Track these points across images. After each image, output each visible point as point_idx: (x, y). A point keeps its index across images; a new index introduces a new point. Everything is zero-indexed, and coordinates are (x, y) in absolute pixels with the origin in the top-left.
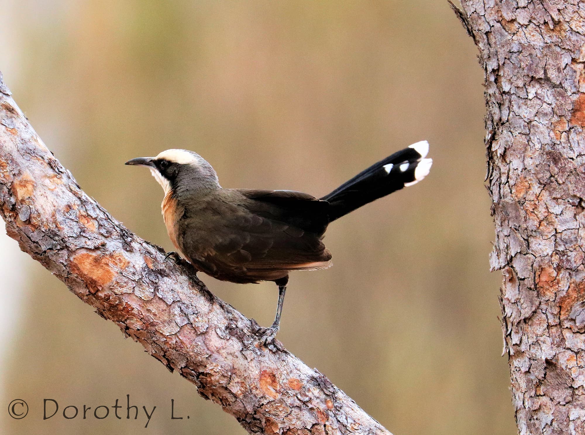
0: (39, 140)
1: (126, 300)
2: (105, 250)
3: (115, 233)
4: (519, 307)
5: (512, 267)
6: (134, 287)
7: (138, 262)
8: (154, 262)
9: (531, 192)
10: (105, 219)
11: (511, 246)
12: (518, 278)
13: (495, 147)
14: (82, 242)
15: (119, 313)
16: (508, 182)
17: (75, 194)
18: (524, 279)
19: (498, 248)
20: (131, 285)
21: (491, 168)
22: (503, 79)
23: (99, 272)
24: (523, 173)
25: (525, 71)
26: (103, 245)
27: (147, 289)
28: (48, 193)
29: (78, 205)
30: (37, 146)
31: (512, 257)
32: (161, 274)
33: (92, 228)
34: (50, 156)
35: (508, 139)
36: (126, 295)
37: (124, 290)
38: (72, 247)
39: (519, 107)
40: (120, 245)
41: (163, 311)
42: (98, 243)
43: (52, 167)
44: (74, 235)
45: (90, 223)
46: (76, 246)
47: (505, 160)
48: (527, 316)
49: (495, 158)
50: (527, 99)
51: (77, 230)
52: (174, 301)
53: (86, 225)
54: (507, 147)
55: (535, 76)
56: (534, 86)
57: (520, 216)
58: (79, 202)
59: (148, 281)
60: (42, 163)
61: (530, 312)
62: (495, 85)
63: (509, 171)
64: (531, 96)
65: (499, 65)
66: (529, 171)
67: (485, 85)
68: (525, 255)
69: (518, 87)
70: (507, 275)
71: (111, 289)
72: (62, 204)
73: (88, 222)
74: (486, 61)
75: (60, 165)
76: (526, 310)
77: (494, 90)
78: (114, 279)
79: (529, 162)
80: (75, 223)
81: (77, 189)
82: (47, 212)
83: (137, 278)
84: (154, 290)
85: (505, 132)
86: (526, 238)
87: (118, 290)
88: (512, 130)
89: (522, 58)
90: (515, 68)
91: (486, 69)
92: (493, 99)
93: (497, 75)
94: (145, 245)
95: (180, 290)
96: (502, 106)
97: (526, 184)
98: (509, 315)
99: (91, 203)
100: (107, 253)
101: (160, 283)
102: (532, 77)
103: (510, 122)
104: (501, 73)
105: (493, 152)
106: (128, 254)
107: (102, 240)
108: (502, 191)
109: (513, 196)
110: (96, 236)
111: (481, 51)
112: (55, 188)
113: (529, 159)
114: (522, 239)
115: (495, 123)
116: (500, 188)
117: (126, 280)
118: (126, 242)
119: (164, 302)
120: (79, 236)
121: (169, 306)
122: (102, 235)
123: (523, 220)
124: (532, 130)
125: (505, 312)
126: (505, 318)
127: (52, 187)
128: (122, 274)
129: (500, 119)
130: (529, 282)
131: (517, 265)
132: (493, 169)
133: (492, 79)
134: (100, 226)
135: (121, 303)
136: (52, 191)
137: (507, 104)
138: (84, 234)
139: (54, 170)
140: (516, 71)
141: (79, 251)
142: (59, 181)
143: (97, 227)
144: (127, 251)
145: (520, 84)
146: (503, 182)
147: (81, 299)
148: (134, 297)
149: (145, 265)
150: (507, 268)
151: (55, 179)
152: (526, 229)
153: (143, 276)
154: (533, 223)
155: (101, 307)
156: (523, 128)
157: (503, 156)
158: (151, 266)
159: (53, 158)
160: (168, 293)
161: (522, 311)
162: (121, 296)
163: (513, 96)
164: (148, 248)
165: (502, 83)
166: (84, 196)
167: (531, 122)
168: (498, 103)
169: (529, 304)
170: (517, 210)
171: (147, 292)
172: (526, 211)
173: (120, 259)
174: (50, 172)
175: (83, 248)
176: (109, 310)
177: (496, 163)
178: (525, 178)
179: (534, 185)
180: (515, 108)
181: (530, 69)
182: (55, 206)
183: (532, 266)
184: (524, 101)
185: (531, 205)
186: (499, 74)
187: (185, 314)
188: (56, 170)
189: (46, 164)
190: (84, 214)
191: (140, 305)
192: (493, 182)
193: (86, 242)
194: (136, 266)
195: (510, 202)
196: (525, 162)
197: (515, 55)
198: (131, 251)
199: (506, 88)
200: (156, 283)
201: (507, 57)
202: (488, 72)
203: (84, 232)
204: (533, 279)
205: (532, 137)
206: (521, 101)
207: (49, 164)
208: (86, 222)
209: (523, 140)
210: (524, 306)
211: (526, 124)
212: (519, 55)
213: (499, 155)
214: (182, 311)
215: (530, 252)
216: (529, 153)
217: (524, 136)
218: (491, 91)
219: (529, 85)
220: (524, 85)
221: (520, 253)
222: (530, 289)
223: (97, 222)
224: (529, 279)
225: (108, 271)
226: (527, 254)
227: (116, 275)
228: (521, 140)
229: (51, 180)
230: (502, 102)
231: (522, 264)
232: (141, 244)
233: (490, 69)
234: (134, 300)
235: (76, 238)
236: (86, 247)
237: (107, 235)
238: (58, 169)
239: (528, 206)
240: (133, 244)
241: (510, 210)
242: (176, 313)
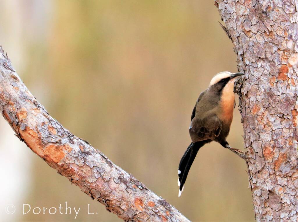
0: (29, 92)
1: (71, 166)
2: (61, 143)
3: (65, 135)
4: (256, 166)
5: (252, 147)
6: (75, 160)
7: (76, 149)
8: (84, 148)
9: (260, 111)
10: (61, 129)
11: (251, 137)
12: (255, 152)
13: (242, 91)
14: (50, 139)
15: (68, 172)
16: (249, 107)
17: (46, 117)
18: (257, 153)
19: (245, 138)
20: (73, 159)
21: (241, 101)
22: (246, 59)
23: (58, 153)
24: (256, 102)
25: (256, 55)
26: (60, 141)
27: (81, 161)
28: (34, 117)
29: (48, 122)
30: (28, 95)
31: (252, 142)
32: (87, 154)
33: (54, 133)
34: (34, 99)
35: (249, 87)
36: (71, 164)
37: (70, 162)
39: (254, 72)
40: (68, 141)
41: (89, 171)
42: (58, 140)
43: (35, 105)
44: (46, 136)
45: (54, 131)
46: (47, 141)
47: (247, 97)
48: (259, 170)
49: (243, 96)
50: (257, 68)
51: (47, 134)
52: (94, 166)
53: (52, 132)
54: (248, 91)
55: (260, 57)
56: (260, 62)
57: (255, 123)
58: (48, 121)
59: (81, 157)
60: (30, 103)
61: (261, 168)
62: (242, 61)
63: (250, 102)
64: (259, 66)
65: (244, 52)
66: (259, 102)
67: (237, 62)
68: (258, 141)
69: (253, 62)
70: (250, 151)
71: (64, 161)
72: (40, 122)
73: (53, 130)
74: (237, 50)
75: (39, 103)
76: (259, 167)
77: (242, 64)
78: (65, 157)
79: (259, 97)
80: (46, 131)
81: (47, 115)
82: (34, 126)
83: (76, 156)
84: (84, 161)
85: (247, 83)
86: (258, 133)
87: (67, 162)
88: (250, 83)
89: (255, 48)
90: (251, 54)
91: (238, 54)
92: (241, 68)
93: (243, 57)
94: (79, 140)
95: (96, 161)
96: (245, 72)
97: (258, 108)
98: (251, 169)
99: (54, 121)
100: (62, 144)
101: (87, 158)
102: (259, 57)
103: (249, 79)
104: (245, 56)
105: (242, 93)
106: (71, 145)
107: (59, 138)
108: (246, 111)
109: (252, 113)
110: (57, 136)
111: (235, 46)
112: (37, 114)
114: (256, 134)
115: (242, 80)
117: (71, 157)
118: (70, 139)
119: (89, 167)
120: (48, 137)
121: (91, 169)
122: (59, 136)
123: (257, 125)
124: (260, 82)
125: (249, 168)
126: (249, 171)
127: (35, 114)
128: (69, 154)
129: (245, 78)
130: (260, 154)
131: (254, 146)
133: (241, 59)
134: (58, 132)
135: (69, 167)
136: (35, 116)
137: (248, 70)
138: (51, 136)
139: (36, 106)
140: (252, 55)
141: (48, 144)
142: (38, 111)
143: (57, 132)
144: (71, 143)
145: (254, 61)
146: (247, 107)
147: (50, 166)
148: (75, 165)
149: (80, 150)
150: (249, 147)
151: (37, 110)
152: (258, 129)
153: (79, 155)
154: (261, 126)
155: (59, 170)
156: (255, 81)
157: (247, 95)
158: (83, 150)
159: (36, 100)
160: (91, 162)
161: (257, 168)
162: (69, 165)
163: (251, 67)
164: (81, 142)
165: (245, 61)
166: (51, 118)
167: (259, 78)
168: (243, 70)
169: (261, 164)
170: (253, 120)
171: (81, 162)
172: (258, 120)
173: (68, 147)
174: (35, 107)
175: (50, 142)
176: (63, 171)
177: (243, 98)
178: (257, 105)
179: (262, 108)
180: (252, 72)
181: (258, 54)
182: (37, 123)
183: (261, 146)
184: (256, 69)
185: (260, 117)
186: (244, 56)
187: (99, 172)
189: (32, 103)
190: (51, 126)
191: (78, 168)
192: (242, 107)
193: (52, 140)
194: (76, 150)
195: (250, 116)
196: (257, 98)
197: (251, 47)
198: (73, 143)
199: (247, 63)
200: (85, 158)
201: (247, 48)
202: (239, 56)
203: (51, 135)
204: (262, 152)
205: (260, 86)
206: (254, 69)
207: (34, 103)
208: (52, 130)
209: (256, 87)
210: (258, 165)
211: (257, 79)
212: (253, 47)
213: (244, 94)
214: (97, 171)
215: (260, 140)
216: (259, 93)
217: (256, 85)
218: (240, 65)
219: (258, 61)
220: (256, 61)
221: (255, 140)
222: (261, 157)
223: (57, 130)
224: (260, 152)
225: (63, 153)
227: (66, 154)
228: (255, 87)
229: (35, 111)
230: (245, 70)
231: (256, 145)
233: (239, 54)
235: (47, 138)
236: (52, 142)
237: (61, 136)
238: (38, 105)
239: (259, 118)
240: (74, 140)
241: (250, 120)
242: (95, 172)
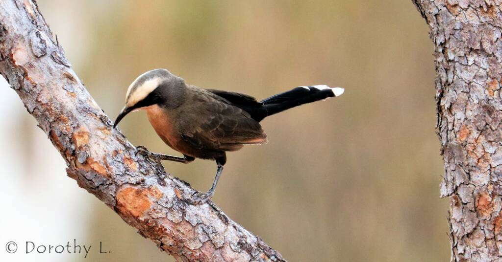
0: (93, 101)
1: (161, 223)
2: (145, 185)
3: (152, 172)
4: (463, 225)
5: (457, 194)
6: (167, 213)
7: (170, 194)
8: (182, 194)
9: (471, 136)
10: (144, 161)
11: (457, 179)
12: (462, 203)
13: (443, 102)
14: (126, 179)
15: (156, 233)
16: (453, 129)
17: (121, 142)
18: (466, 204)
19: (446, 180)
20: (165, 211)
21: (440, 118)
22: (449, 51)
23: (140, 202)
24: (465, 122)
25: (466, 44)
26: (143, 181)
27: (177, 214)
28: (100, 141)
29: (123, 151)
30: (92, 106)
31: (457, 187)
32: (187, 202)
33: (134, 168)
34: (102, 113)
35: (453, 96)
36: (161, 219)
37: (159, 215)
38: (119, 183)
39: (461, 72)
40: (156, 181)
41: (189, 231)
42: (139, 179)
43: (103, 122)
44: (121, 174)
45: (133, 164)
46: (122, 182)
47: (451, 112)
48: (469, 232)
49: (443, 111)
50: (467, 65)
51: (122, 169)
52: (198, 224)
53: (130, 166)
54: (453, 103)
55: (473, 47)
56: (472, 56)
57: (463, 155)
58: (124, 148)
59: (177, 208)
60: (95, 119)
61: (471, 229)
62: (442, 55)
63: (454, 120)
64: (470, 63)
65: (445, 40)
66: (470, 121)
67: (435, 55)
68: (467, 185)
69: (460, 56)
70: (454, 201)
71: (149, 214)
72: (111, 149)
73: (131, 163)
74: (435, 36)
75: (109, 120)
76: (469, 227)
77: (442, 59)
78: (151, 207)
79: (469, 114)
80: (121, 164)
81: (123, 138)
82: (100, 156)
83: (169, 206)
84: (183, 215)
85: (451, 91)
86: (468, 172)
87: (155, 216)
88: (456, 89)
89: (464, 34)
90: (458, 42)
91: (436, 43)
92: (441, 66)
93: (444, 47)
94: (174, 180)
95: (202, 215)
96: (448, 71)
97: (467, 130)
98: (455, 231)
99: (133, 149)
100: (146, 187)
101: (187, 210)
102: (471, 49)
103: (455, 83)
104: (447, 46)
105: (442, 106)
106: (162, 187)
107: (142, 177)
108: (449, 136)
109: (458, 139)
110: (137, 174)
111: (431, 29)
112: (106, 138)
113: (470, 111)
114: (465, 173)
115: (443, 84)
116: (447, 134)
117: (161, 207)
118: (160, 179)
119: (190, 224)
120: (124, 174)
121: (194, 227)
122: (142, 173)
123: (465, 158)
124: (471, 89)
125: (452, 229)
126: (452, 233)
127: (103, 137)
128: (157, 202)
129: (447, 81)
130: (470, 206)
131: (461, 193)
132: (442, 119)
133: (440, 50)
134: (141, 166)
135: (157, 225)
136: (103, 139)
137: (452, 69)
138: (128, 173)
139: (104, 123)
140: (459, 44)
141: (124, 186)
142: (108, 132)
143: (138, 167)
144: (162, 185)
145: (462, 54)
146: (449, 129)
147: (127, 222)
148: (167, 221)
149: (175, 196)
150: (453, 195)
151: (106, 130)
152: (468, 165)
153: (173, 204)
154: (473, 161)
155: (141, 228)
156: (464, 87)
157: (450, 109)
158: (180, 196)
159: (104, 115)
160: (193, 217)
161: (466, 228)
162: (157, 220)
163: (456, 63)
164: (178, 183)
165: (448, 53)
166: (128, 143)
167: (470, 83)
168: (445, 69)
169: (471, 222)
170: (460, 150)
171: (177, 217)
172: (468, 151)
173: (156, 191)
174: (102, 125)
175: (127, 183)
176: (148, 231)
177: (444, 115)
178: (466, 126)
179: (474, 131)
180: (458, 72)
181: (469, 43)
182: (105, 151)
183: (473, 193)
184: (465, 67)
185: (471, 146)
186: (446, 46)
187: (206, 233)
188: (106, 123)
189: (98, 119)
190: (128, 157)
191: (171, 227)
192: (442, 129)
193: (129, 179)
194: (169, 197)
195: (455, 144)
196: (467, 114)
197: (458, 32)
198: (164, 185)
199: (451, 57)
200: (184, 210)
201: (452, 33)
202: (437, 45)
203: (128, 171)
204: (473, 202)
205: (471, 95)
206: (463, 67)
207: (101, 119)
208: (129, 163)
209: (465, 96)
210: (467, 224)
211: (467, 84)
212: (460, 31)
213: (446, 109)
214: (204, 231)
215: (471, 183)
216: (469, 107)
217: (465, 94)
218: (439, 60)
219: (469, 55)
220: (465, 55)
221: (463, 183)
222: (472, 211)
223: (138, 163)
224: (471, 203)
225: (147, 201)
226: (468, 184)
227: (153, 204)
228: (463, 97)
229: (103, 131)
230: (448, 68)
231: (465, 192)
232: (172, 180)
233: (438, 42)
234: (166, 223)
235: (122, 176)
236: (130, 182)
237: (145, 173)
238: (108, 123)
239: (469, 147)
240: (166, 180)
241: (455, 150)
242: (199, 232)
